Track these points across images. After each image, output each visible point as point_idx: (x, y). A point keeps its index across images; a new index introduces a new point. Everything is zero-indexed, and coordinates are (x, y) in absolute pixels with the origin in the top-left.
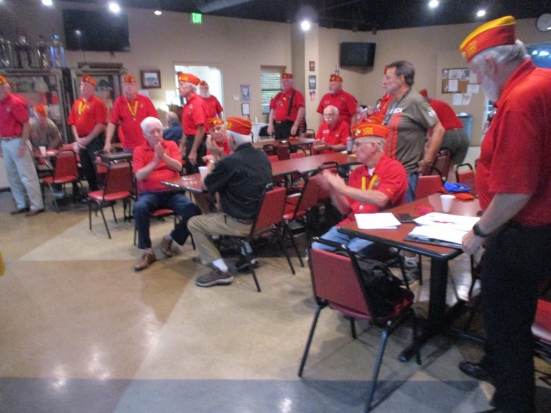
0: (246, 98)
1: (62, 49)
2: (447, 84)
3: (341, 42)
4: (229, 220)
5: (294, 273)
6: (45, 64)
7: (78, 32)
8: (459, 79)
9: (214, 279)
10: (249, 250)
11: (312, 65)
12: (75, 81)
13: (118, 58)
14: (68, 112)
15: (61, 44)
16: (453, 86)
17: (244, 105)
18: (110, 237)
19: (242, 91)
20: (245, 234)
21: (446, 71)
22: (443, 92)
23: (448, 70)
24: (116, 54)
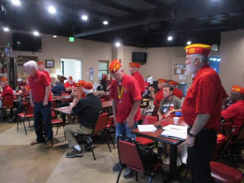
0: (91, 73)
1: (11, 50)
2: (176, 70)
3: (133, 52)
4: (82, 127)
5: (111, 151)
6: (3, 55)
7: (19, 43)
8: (181, 69)
9: (75, 154)
10: (91, 141)
11: (120, 61)
12: (15, 63)
13: (36, 54)
14: (11, 77)
15: (11, 47)
16: (179, 71)
17: (91, 77)
18: (26, 134)
19: (90, 71)
20: (89, 133)
21: (176, 65)
22: (175, 74)
23: (177, 65)
24: (35, 53)
